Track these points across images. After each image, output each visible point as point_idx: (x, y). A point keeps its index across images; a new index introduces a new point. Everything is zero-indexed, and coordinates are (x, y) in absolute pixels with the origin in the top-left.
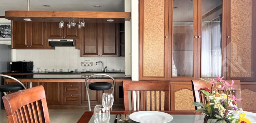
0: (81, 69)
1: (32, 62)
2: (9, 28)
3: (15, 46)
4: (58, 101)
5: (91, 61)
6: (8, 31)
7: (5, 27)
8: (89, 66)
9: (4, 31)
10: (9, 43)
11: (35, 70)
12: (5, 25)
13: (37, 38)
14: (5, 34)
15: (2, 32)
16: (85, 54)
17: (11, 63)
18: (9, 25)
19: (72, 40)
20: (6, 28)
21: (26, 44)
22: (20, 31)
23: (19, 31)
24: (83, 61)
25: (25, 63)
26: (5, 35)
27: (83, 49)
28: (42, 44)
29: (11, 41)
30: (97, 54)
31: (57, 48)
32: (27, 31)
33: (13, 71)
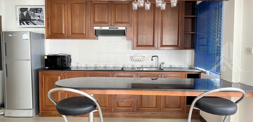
1: (69, 56)
2: (40, 12)
3: (50, 35)
4: (107, 107)
5: (142, 55)
6: (39, 16)
7: (35, 11)
9: (34, 16)
10: (43, 31)
11: (73, 65)
12: (36, 8)
13: (77, 24)
14: (35, 20)
15: (32, 18)
16: (138, 46)
17: (46, 57)
18: (41, 8)
19: (124, 28)
20: (36, 12)
21: (64, 33)
22: (56, 16)
23: (54, 16)
24: (133, 55)
25: (63, 57)
26: (35, 21)
27: (135, 40)
28: (84, 33)
29: (45, 28)
30: (153, 46)
31: (101, 38)
32: (65, 16)
33: (47, 68)
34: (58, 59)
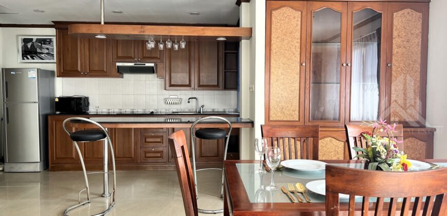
0: (163, 108)
1: (86, 99)
2: (50, 43)
3: (62, 73)
4: (132, 158)
5: (179, 97)
6: (48, 49)
7: (43, 42)
8: (176, 104)
9: (41, 48)
10: (53, 67)
11: (92, 110)
12: (44, 39)
13: (96, 60)
14: (42, 53)
15: (39, 50)
16: (171, 85)
17: (57, 100)
18: (50, 39)
19: (152, 65)
20: (44, 44)
21: (79, 69)
22: (70, 49)
23: (68, 49)
24: (167, 97)
25: (80, 99)
26: (43, 55)
27: (167, 78)
28: (105, 70)
29: (56, 64)
30: (189, 85)
31: (126, 76)
32: (81, 50)
33: (58, 113)
34: (73, 102)
